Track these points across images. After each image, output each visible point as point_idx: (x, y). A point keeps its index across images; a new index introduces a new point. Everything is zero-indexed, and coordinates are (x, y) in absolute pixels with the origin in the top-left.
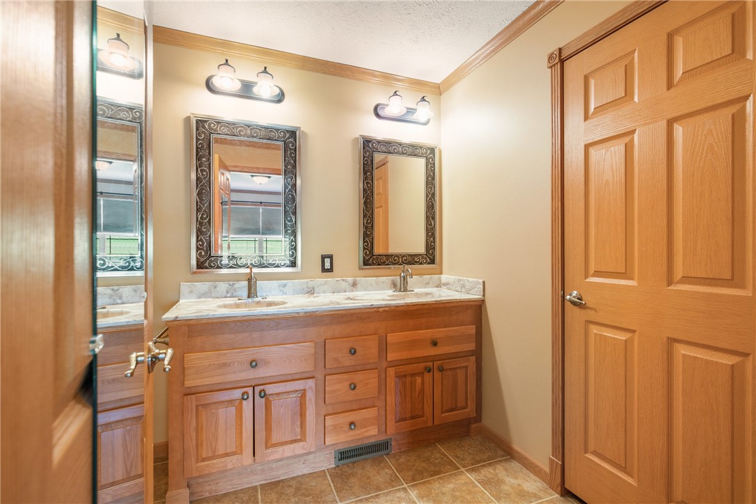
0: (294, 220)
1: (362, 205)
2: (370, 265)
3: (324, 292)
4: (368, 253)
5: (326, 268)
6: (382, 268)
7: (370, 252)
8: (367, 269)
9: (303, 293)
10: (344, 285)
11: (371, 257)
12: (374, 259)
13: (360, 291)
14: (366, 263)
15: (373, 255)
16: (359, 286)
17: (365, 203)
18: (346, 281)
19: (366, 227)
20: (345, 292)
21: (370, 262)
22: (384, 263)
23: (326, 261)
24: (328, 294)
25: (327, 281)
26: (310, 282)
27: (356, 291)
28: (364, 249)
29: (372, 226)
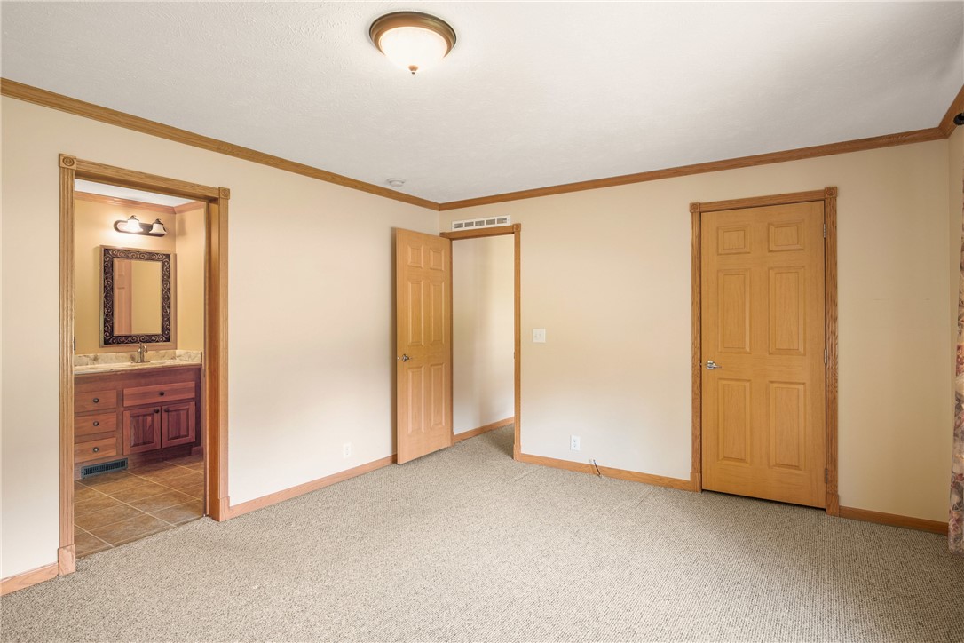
1: (103, 299)
2: (110, 344)
4: (108, 335)
6: (121, 346)
7: (110, 334)
8: (108, 347)
10: (86, 360)
11: (111, 338)
12: (113, 339)
13: (100, 364)
14: (106, 342)
15: (113, 336)
16: (100, 360)
17: (106, 297)
18: (88, 357)
19: (107, 315)
20: (87, 365)
21: (110, 341)
22: (123, 342)
27: (97, 362)
28: (105, 331)
29: (112, 314)
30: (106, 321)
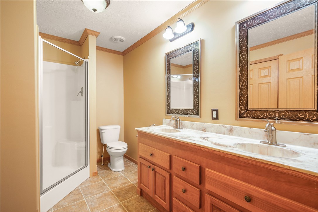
0: (197, 90)
1: (238, 73)
2: (245, 118)
3: (211, 132)
4: (243, 108)
5: (214, 117)
6: (255, 121)
7: (245, 108)
8: (242, 120)
9: (200, 130)
10: (224, 129)
11: (246, 111)
12: (248, 113)
13: (235, 135)
14: (241, 116)
15: (247, 110)
16: (234, 132)
17: (241, 71)
18: (225, 127)
19: (242, 89)
20: (224, 134)
21: (245, 115)
22: (258, 117)
23: (214, 113)
24: (213, 133)
25: (213, 125)
26: (205, 125)
27: (232, 135)
28: (240, 105)
29: (247, 88)
30: (241, 95)
